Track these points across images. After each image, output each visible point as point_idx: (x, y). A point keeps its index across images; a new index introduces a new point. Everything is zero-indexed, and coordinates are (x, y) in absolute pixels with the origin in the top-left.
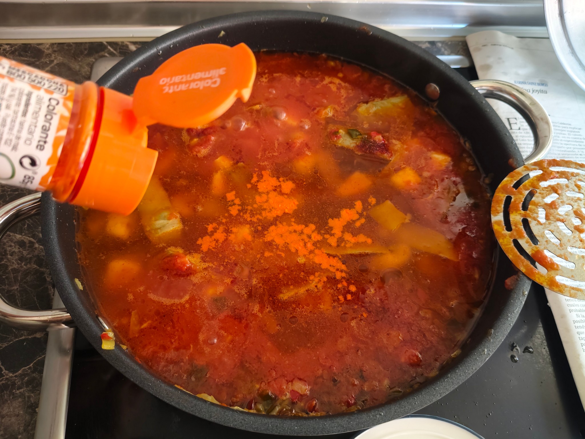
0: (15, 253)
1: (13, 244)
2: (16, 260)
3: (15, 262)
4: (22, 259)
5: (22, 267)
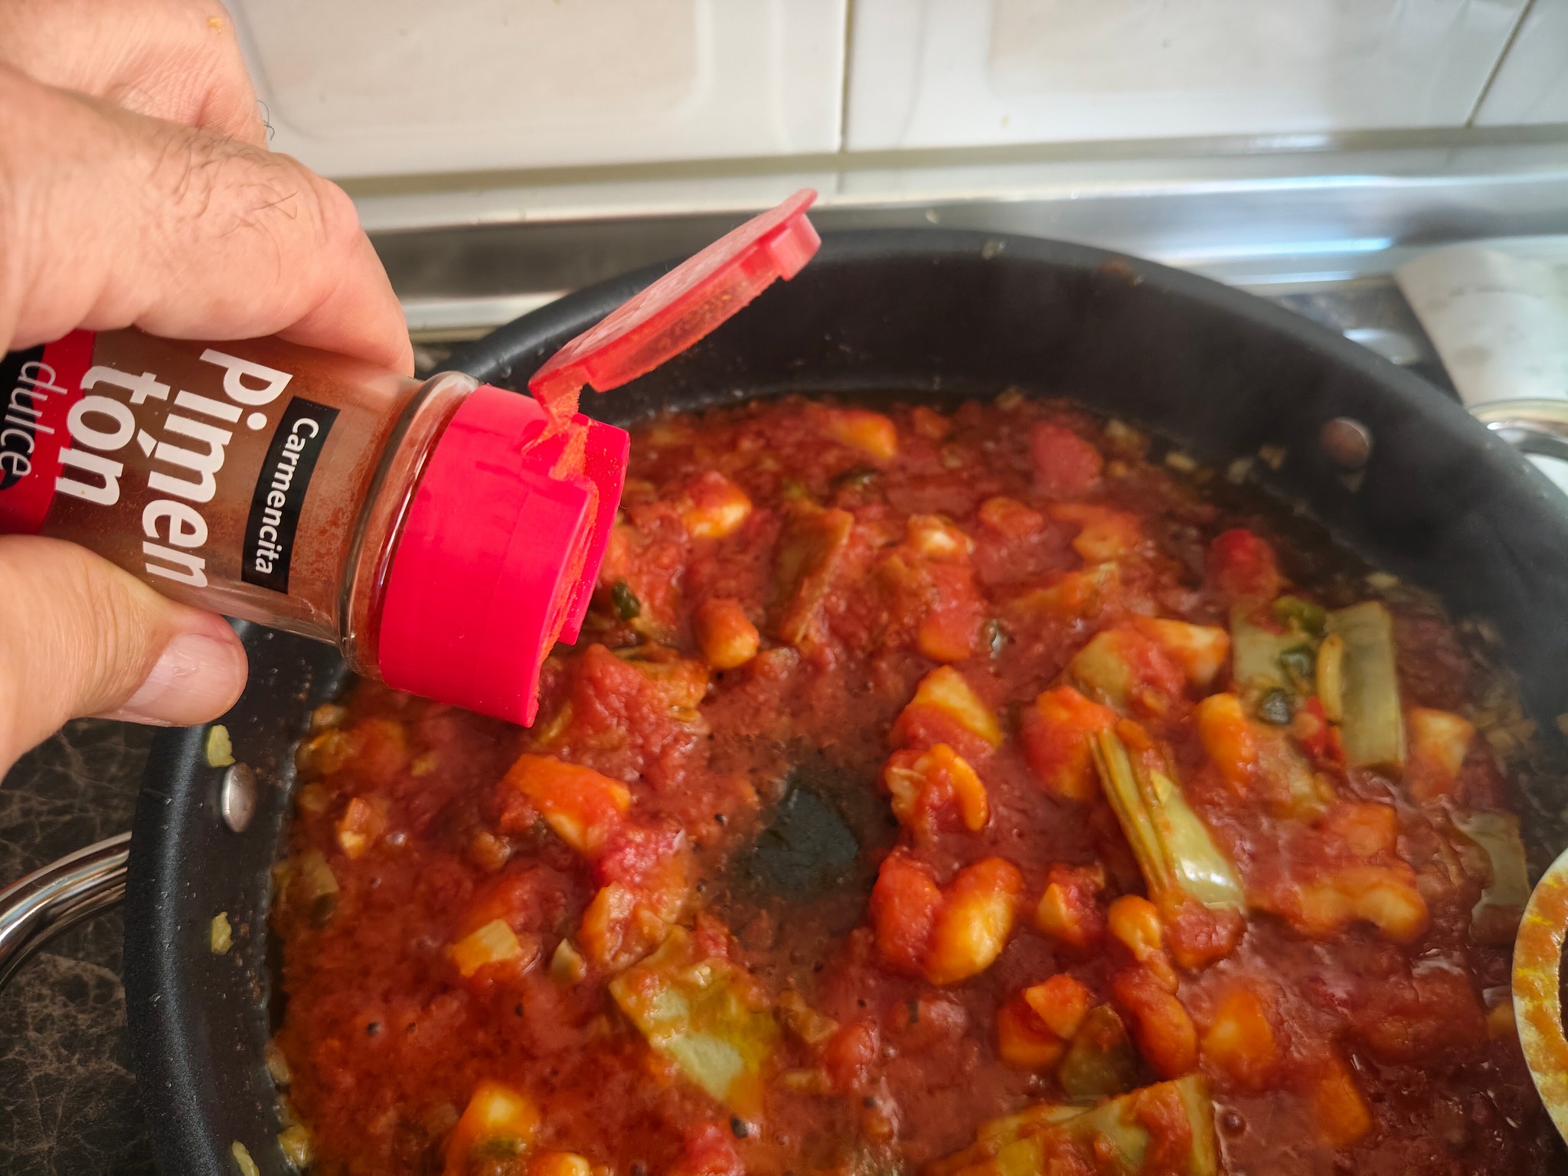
0: (53, 1023)
1: (46, 991)
2: (54, 1046)
3: (48, 1052)
4: (72, 1041)
5: (71, 1070)
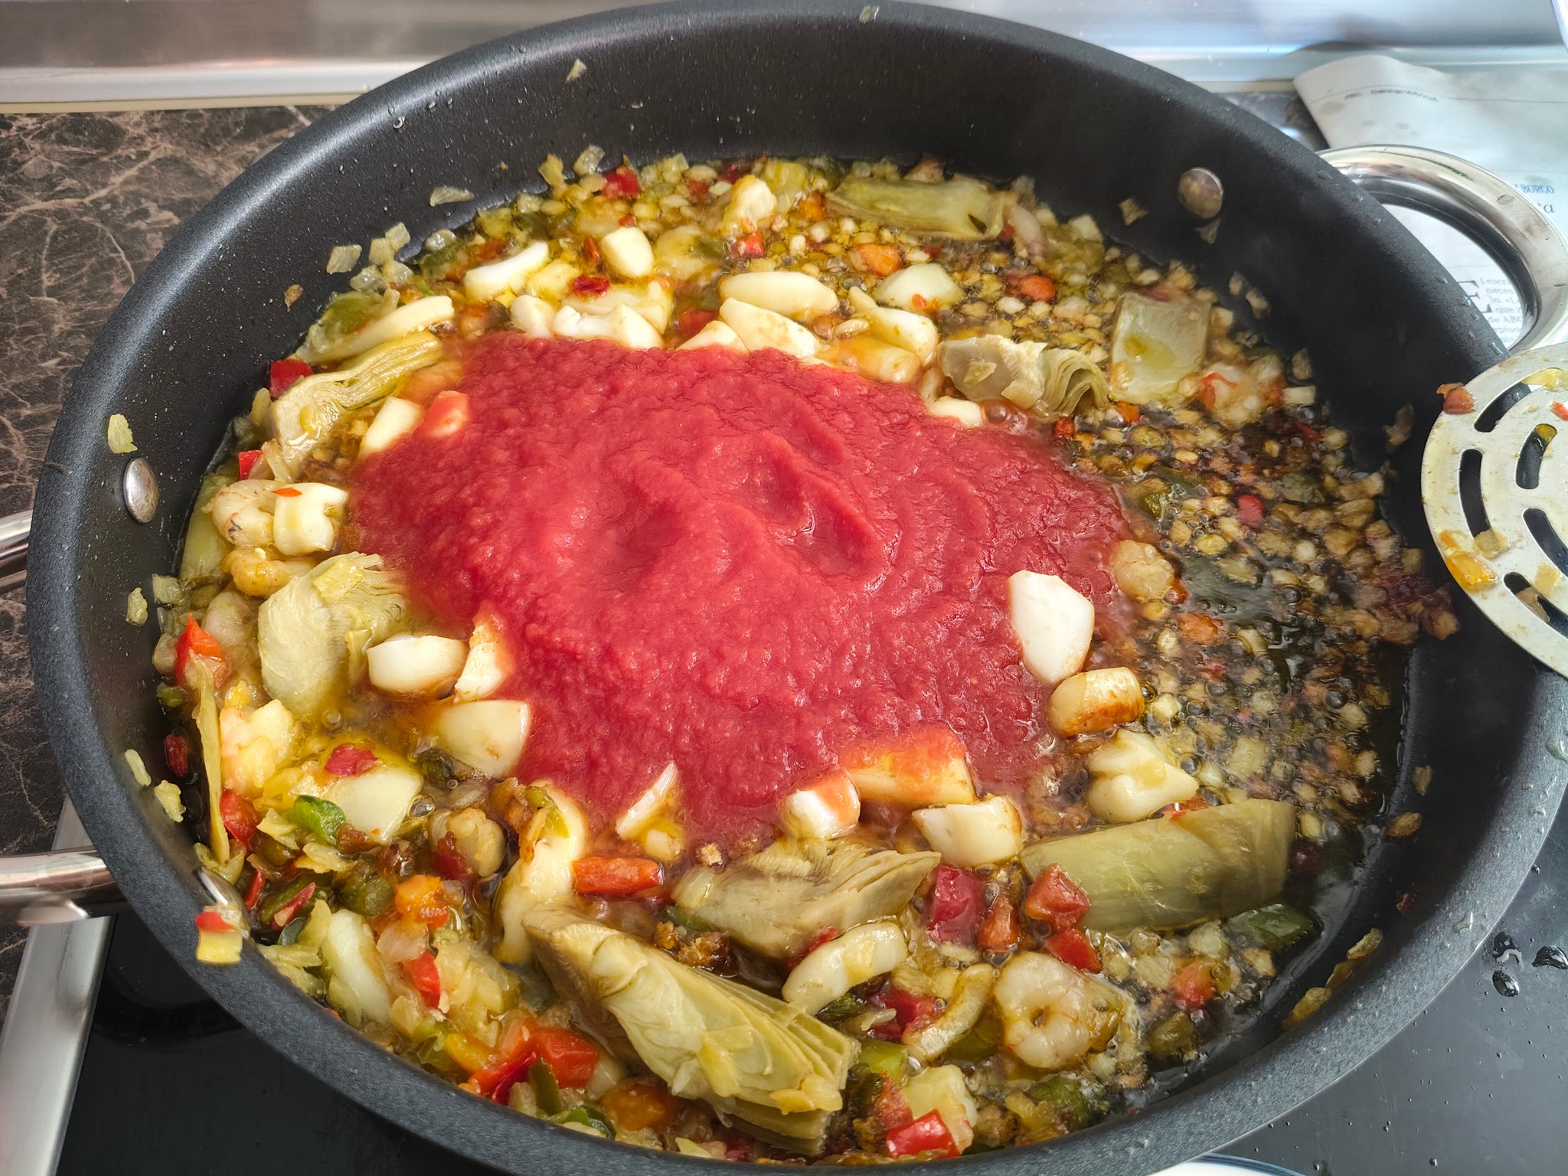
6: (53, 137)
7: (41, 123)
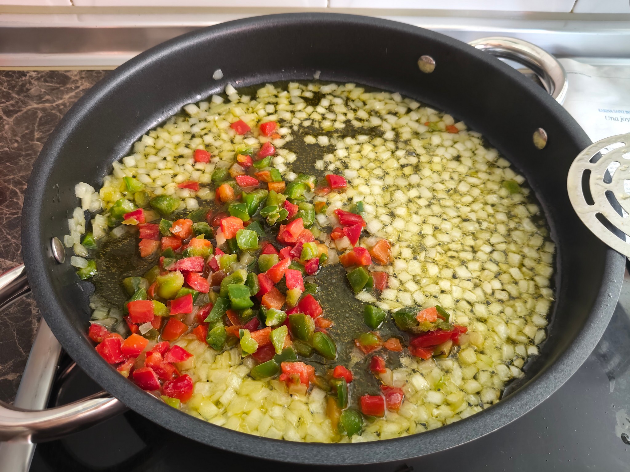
6: (43, 79)
7: (38, 74)
